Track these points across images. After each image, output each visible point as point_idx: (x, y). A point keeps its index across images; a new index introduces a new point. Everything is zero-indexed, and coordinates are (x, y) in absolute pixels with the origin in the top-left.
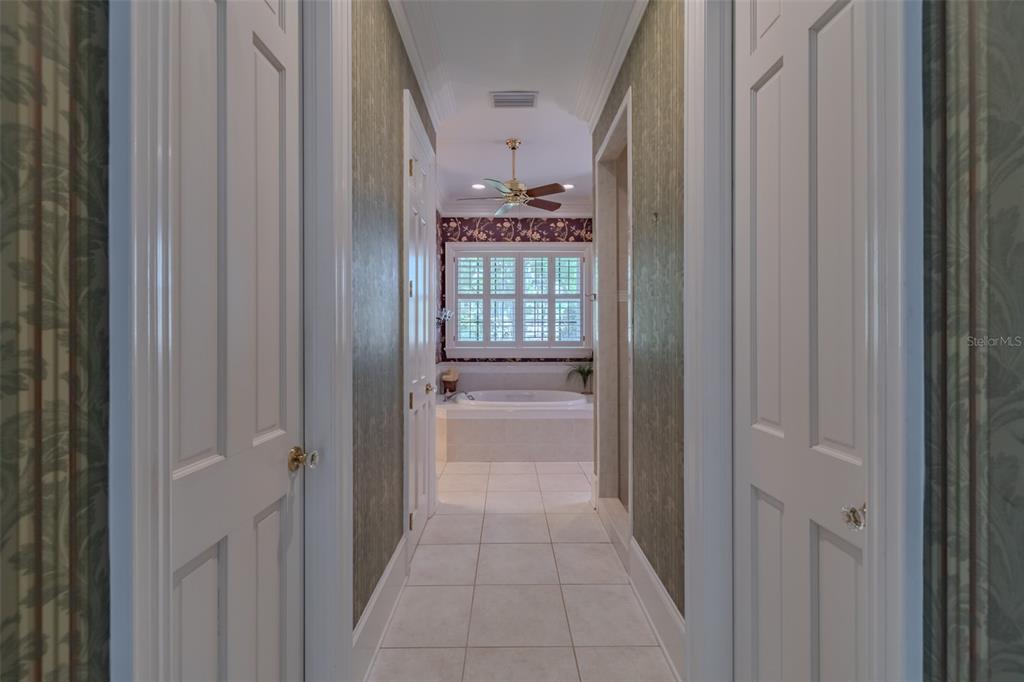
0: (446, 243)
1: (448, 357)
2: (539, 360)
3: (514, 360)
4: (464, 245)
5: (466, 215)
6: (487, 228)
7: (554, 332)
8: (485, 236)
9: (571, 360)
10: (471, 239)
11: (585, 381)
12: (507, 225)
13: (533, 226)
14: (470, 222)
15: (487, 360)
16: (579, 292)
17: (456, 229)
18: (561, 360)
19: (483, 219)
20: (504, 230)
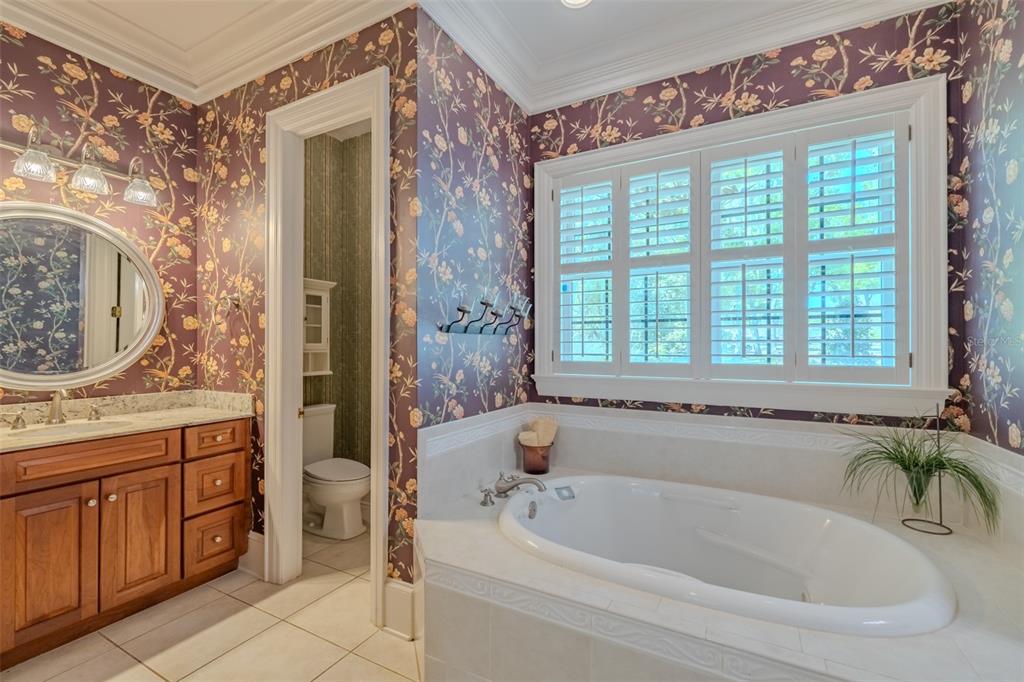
0: (537, 165)
1: (541, 391)
2: (755, 412)
3: (687, 407)
4: (575, 160)
5: (575, 97)
6: (623, 114)
7: (804, 341)
8: (616, 133)
9: (863, 419)
10: (587, 145)
11: (919, 492)
12: (668, 94)
13: (739, 80)
14: (583, 113)
15: (620, 404)
16: (892, 229)
17: (556, 133)
18: (827, 418)
19: (612, 96)
20: (662, 107)
